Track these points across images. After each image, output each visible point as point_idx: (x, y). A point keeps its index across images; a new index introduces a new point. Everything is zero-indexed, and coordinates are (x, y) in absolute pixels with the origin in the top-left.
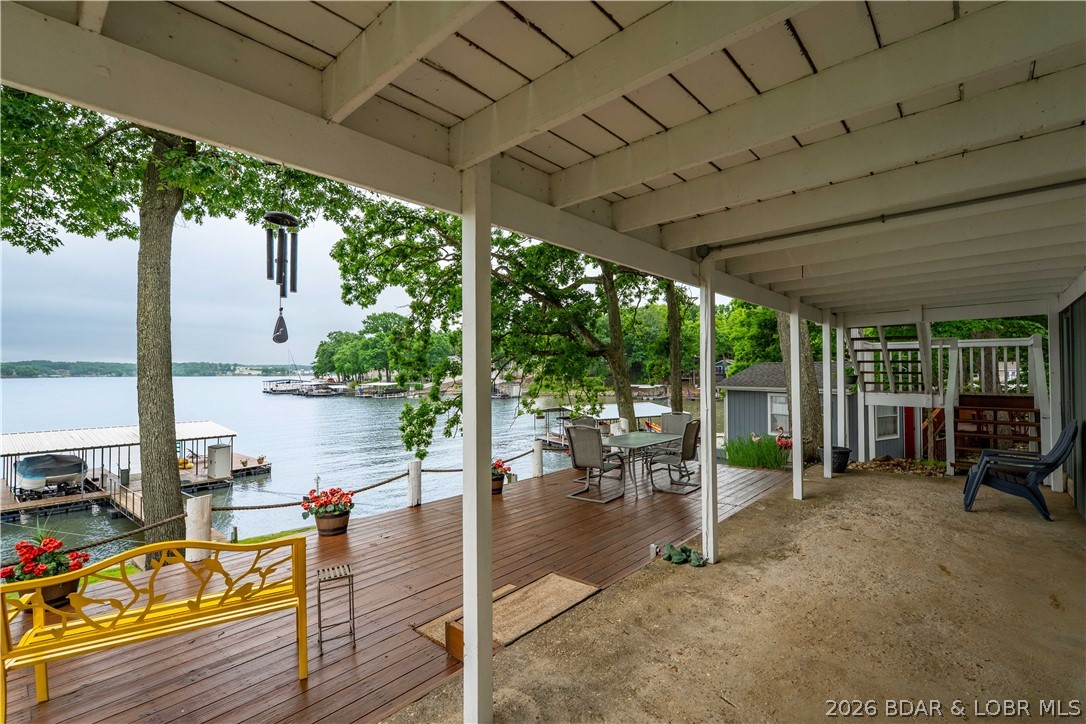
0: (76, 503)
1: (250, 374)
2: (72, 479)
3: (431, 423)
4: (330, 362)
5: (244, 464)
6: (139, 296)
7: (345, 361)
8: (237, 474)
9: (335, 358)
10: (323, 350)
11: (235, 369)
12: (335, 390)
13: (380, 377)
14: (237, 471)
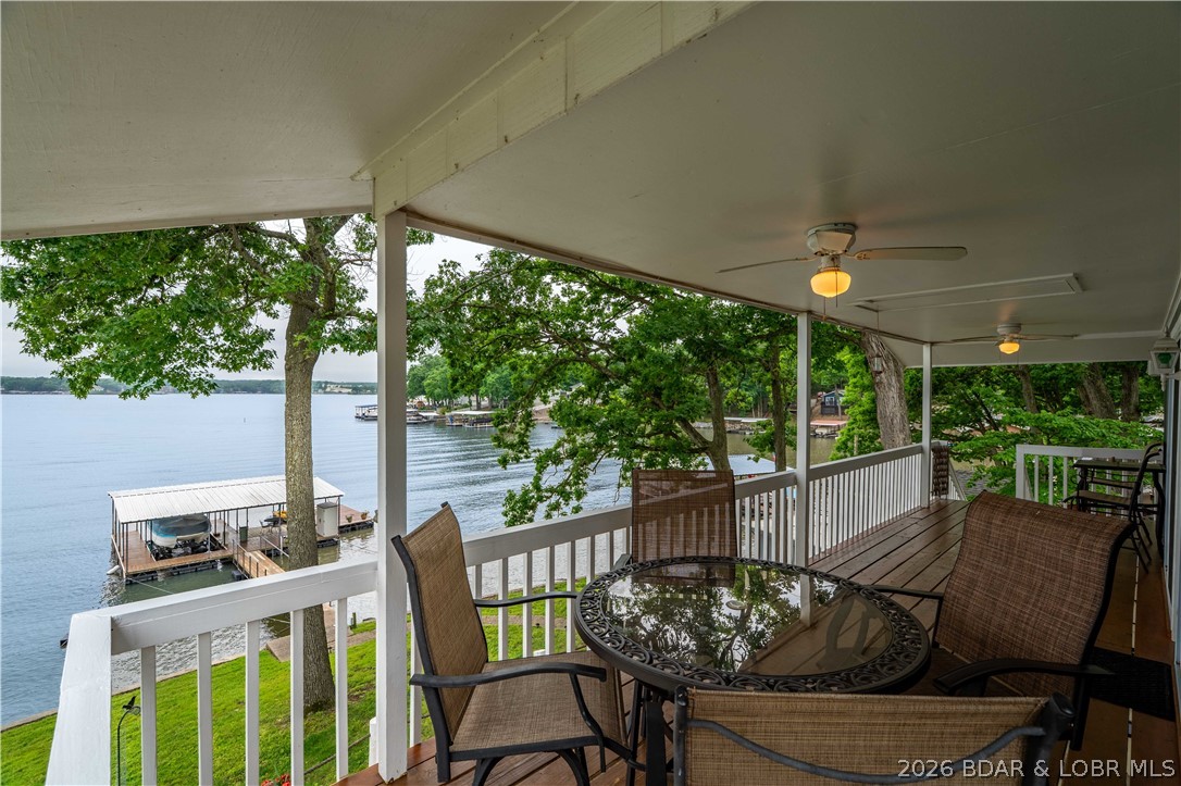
0: (204, 563)
1: (340, 392)
2: (198, 538)
3: (533, 508)
4: (420, 387)
5: (349, 519)
6: (287, 446)
7: (435, 386)
8: (343, 530)
9: (425, 383)
10: (414, 375)
11: (326, 387)
12: (426, 418)
13: (470, 402)
14: (343, 527)
